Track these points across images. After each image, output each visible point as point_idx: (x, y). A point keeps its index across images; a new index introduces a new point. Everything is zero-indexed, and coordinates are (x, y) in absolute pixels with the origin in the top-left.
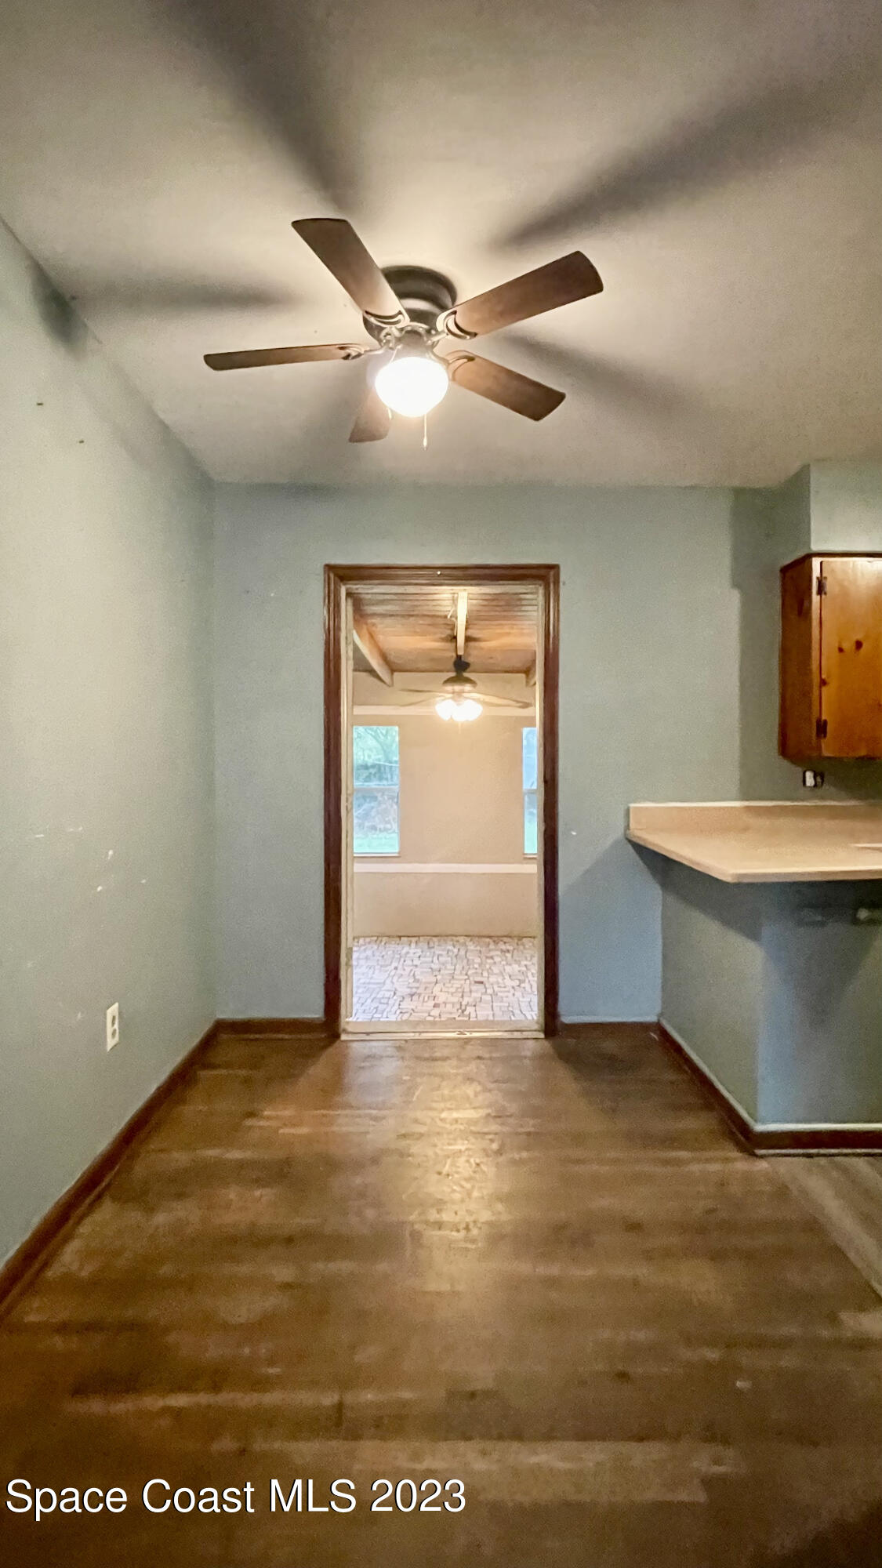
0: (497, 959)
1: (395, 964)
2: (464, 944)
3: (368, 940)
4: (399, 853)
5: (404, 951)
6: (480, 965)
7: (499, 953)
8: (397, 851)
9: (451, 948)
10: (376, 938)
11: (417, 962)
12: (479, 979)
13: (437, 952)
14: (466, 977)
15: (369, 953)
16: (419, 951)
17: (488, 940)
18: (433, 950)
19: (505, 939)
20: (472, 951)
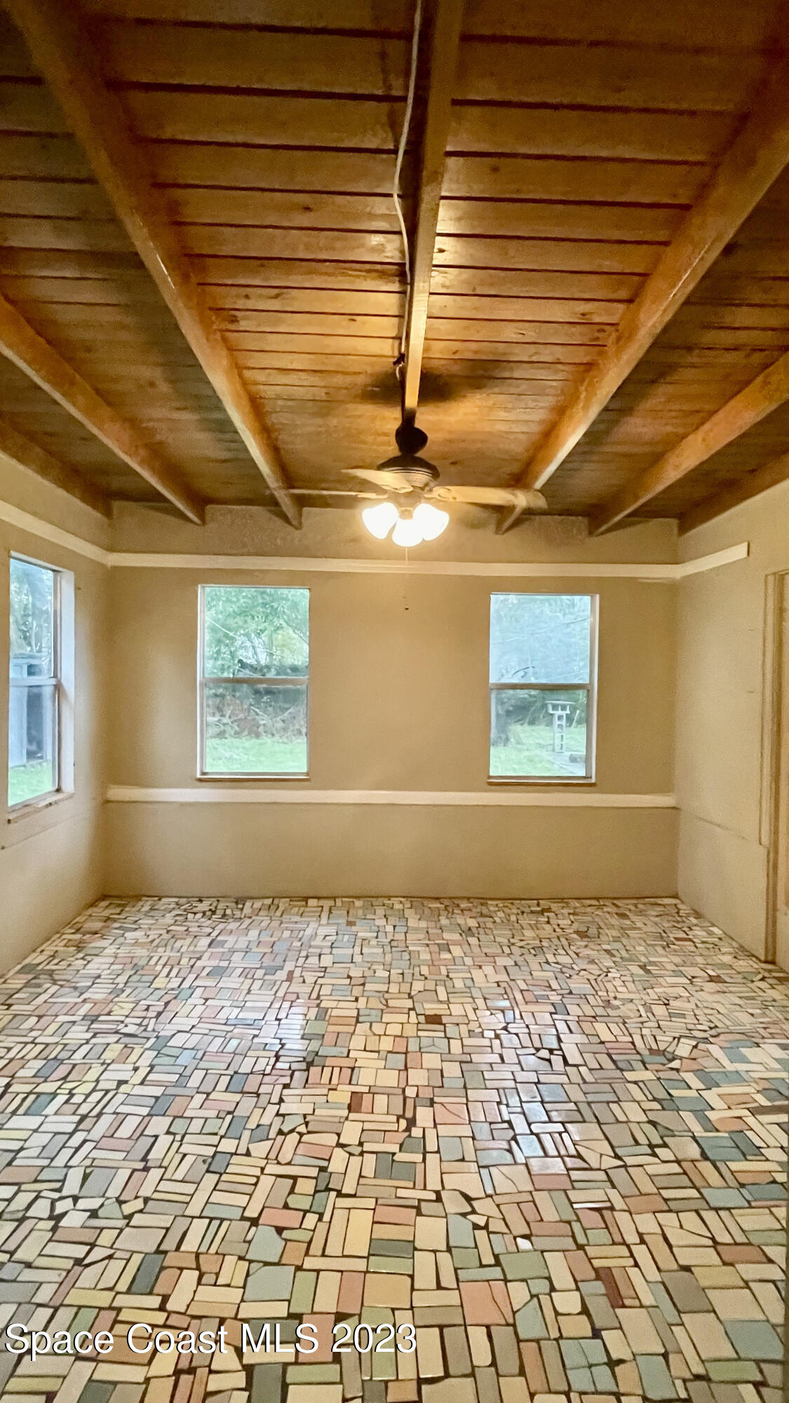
0: (457, 951)
1: (289, 966)
2: (402, 915)
3: (258, 904)
4: (307, 774)
5: (309, 932)
6: (432, 964)
7: (456, 937)
8: (305, 770)
9: (382, 922)
10: (269, 901)
11: (327, 961)
12: (431, 1008)
13: (361, 935)
14: (409, 1004)
15: (253, 934)
16: (332, 930)
17: (436, 905)
18: (354, 929)
19: (464, 905)
20: (417, 929)
